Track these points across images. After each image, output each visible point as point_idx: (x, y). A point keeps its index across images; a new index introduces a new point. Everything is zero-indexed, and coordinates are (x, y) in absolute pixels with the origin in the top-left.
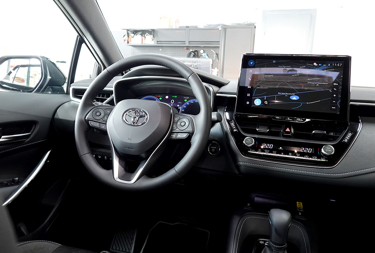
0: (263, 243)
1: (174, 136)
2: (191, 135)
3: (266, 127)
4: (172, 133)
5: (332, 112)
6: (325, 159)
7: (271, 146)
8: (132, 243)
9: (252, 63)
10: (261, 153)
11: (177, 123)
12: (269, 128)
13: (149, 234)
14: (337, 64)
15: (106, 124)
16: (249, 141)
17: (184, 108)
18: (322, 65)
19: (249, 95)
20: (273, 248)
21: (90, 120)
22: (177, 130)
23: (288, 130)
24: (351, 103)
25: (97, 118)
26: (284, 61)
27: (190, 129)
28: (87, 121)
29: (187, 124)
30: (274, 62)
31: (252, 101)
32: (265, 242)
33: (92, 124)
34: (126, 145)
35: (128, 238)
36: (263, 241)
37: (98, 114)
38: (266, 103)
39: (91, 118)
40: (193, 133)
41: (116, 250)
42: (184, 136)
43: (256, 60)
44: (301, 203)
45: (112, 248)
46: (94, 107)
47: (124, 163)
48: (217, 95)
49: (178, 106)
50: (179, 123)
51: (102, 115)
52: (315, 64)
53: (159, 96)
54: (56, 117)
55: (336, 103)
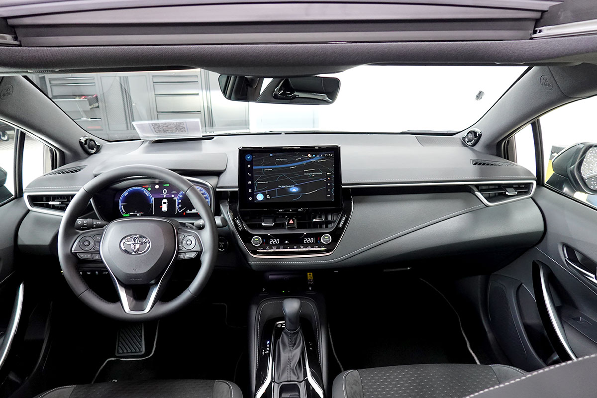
0: (280, 326)
1: (182, 256)
2: (200, 253)
3: (272, 220)
4: (178, 253)
5: (328, 200)
6: (325, 247)
7: (277, 241)
8: (141, 341)
9: (249, 158)
10: (270, 250)
11: (182, 242)
12: (274, 221)
13: (158, 324)
14: (328, 154)
15: (99, 253)
16: (256, 241)
17: (180, 199)
18: (316, 156)
19: (250, 191)
20: (289, 334)
21: (78, 253)
22: (184, 250)
23: (291, 222)
24: (343, 187)
25: (87, 248)
26: (280, 154)
27: (198, 248)
28: (75, 254)
29: (194, 242)
30: (271, 155)
31: (254, 197)
32: (282, 324)
33: (82, 256)
34: (130, 276)
35: (134, 336)
36: (280, 324)
37: (86, 243)
38: (268, 197)
39: (80, 250)
40: (201, 251)
41: (123, 353)
42: (193, 255)
43: (253, 154)
44: (311, 273)
45: (118, 353)
46: (79, 235)
47: (131, 292)
48: (217, 190)
49: (173, 196)
50: (184, 242)
51: (92, 243)
52: (309, 155)
53: (147, 186)
54: (20, 242)
55: (331, 190)
